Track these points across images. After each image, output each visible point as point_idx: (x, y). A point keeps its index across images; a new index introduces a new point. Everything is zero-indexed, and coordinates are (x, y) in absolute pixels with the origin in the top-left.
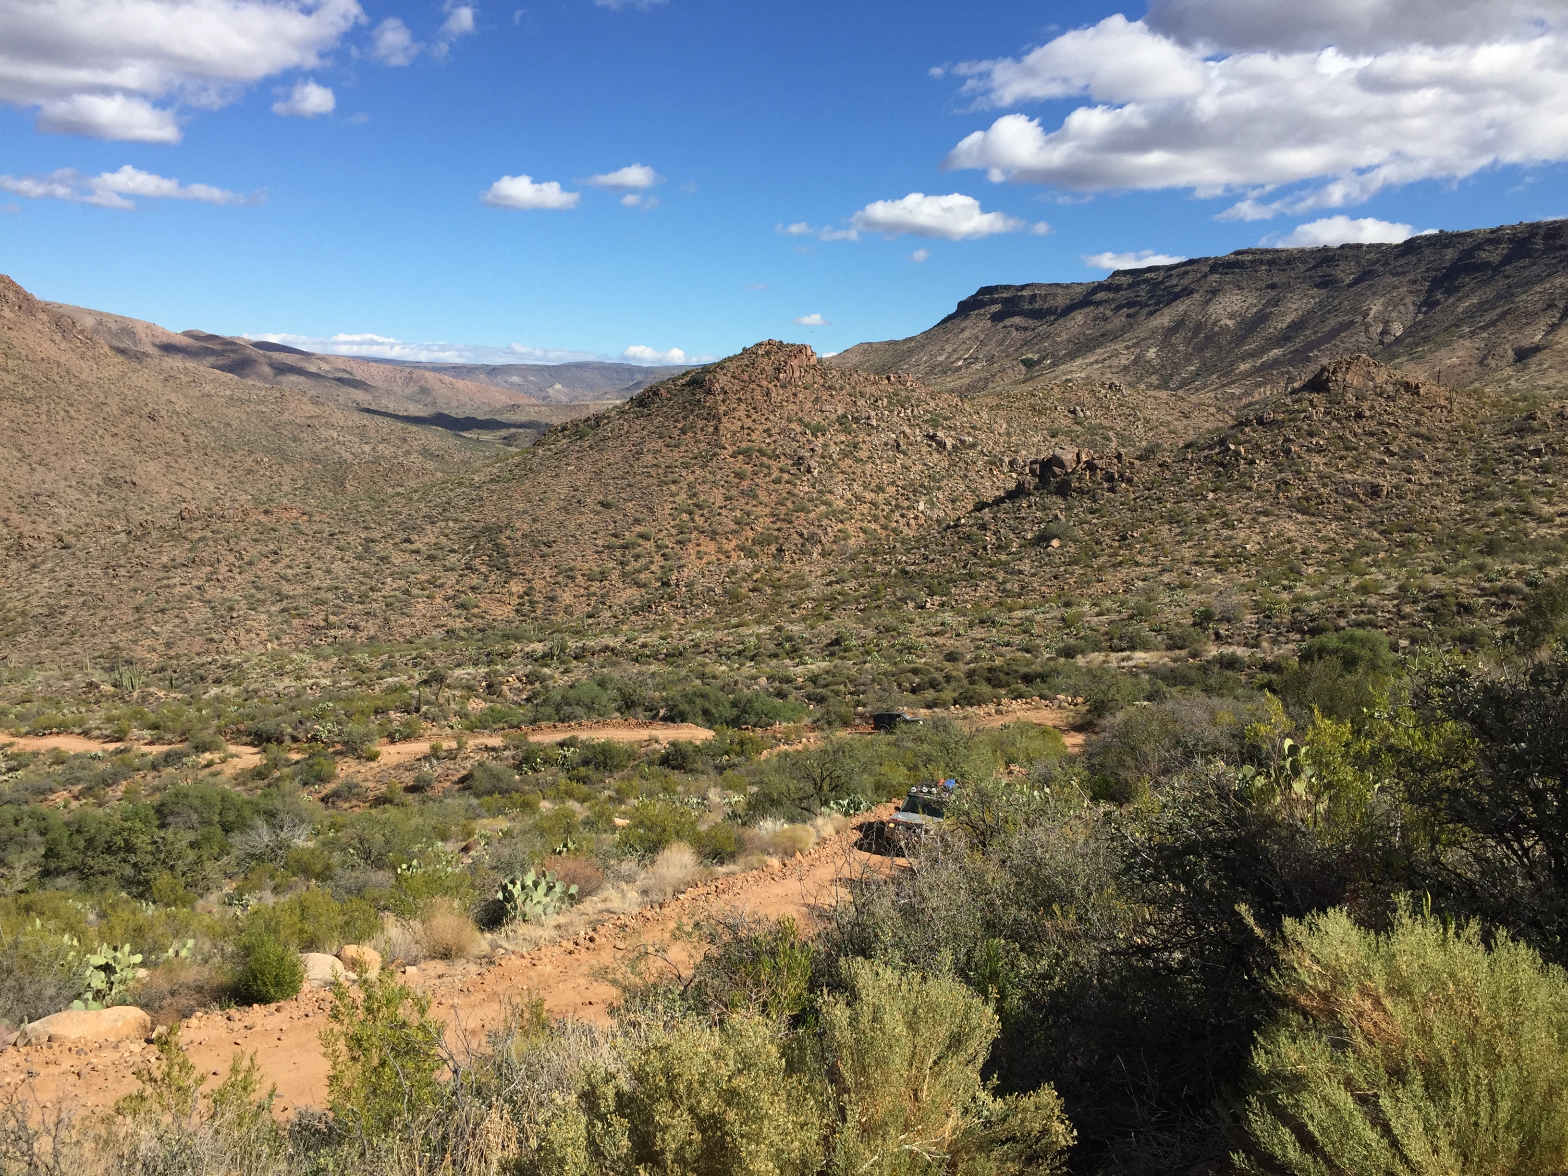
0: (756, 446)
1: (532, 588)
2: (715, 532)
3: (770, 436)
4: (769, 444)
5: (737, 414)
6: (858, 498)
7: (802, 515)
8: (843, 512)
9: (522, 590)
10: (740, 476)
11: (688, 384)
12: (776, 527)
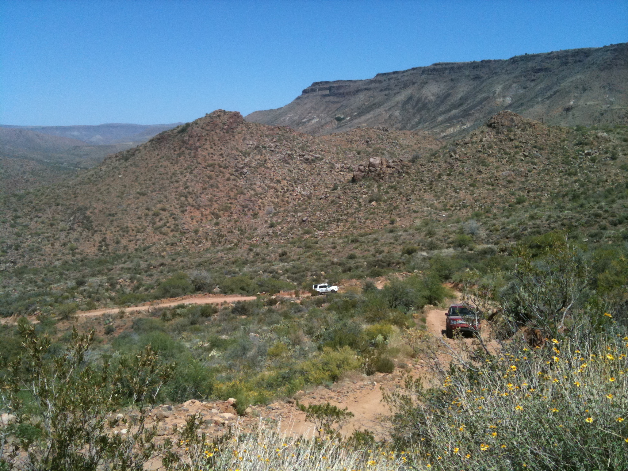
0: (216, 162)
1: (105, 238)
2: (199, 206)
3: (223, 157)
4: (223, 161)
5: (206, 147)
6: (269, 187)
7: (242, 196)
8: (261, 194)
9: (101, 239)
10: (210, 177)
11: (179, 132)
12: (229, 202)
